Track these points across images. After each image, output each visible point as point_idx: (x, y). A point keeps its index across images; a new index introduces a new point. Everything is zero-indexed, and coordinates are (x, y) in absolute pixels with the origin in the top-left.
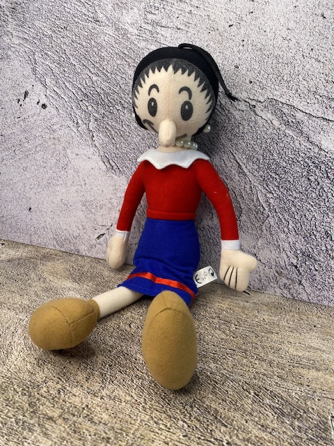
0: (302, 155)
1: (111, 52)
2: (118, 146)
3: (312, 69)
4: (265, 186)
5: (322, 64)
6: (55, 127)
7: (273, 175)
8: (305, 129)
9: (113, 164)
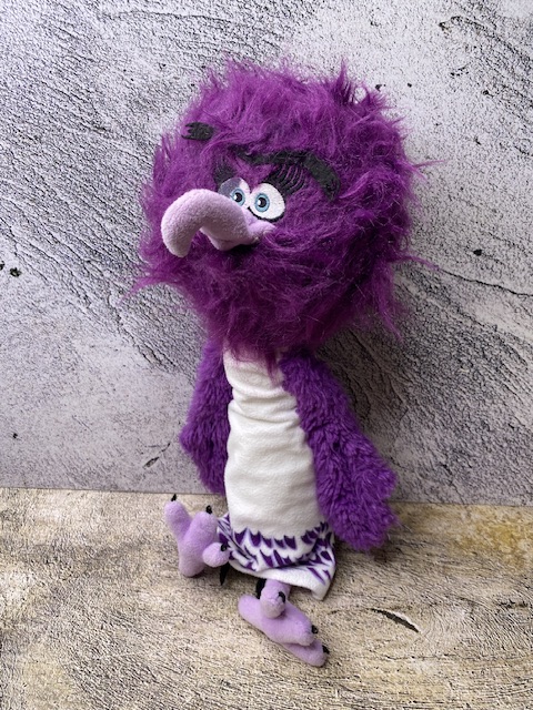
0: (450, 330)
1: (135, 183)
2: (166, 330)
3: (462, 216)
4: (401, 372)
5: (475, 210)
6: (42, 305)
7: (412, 358)
8: (454, 296)
9: (161, 358)
